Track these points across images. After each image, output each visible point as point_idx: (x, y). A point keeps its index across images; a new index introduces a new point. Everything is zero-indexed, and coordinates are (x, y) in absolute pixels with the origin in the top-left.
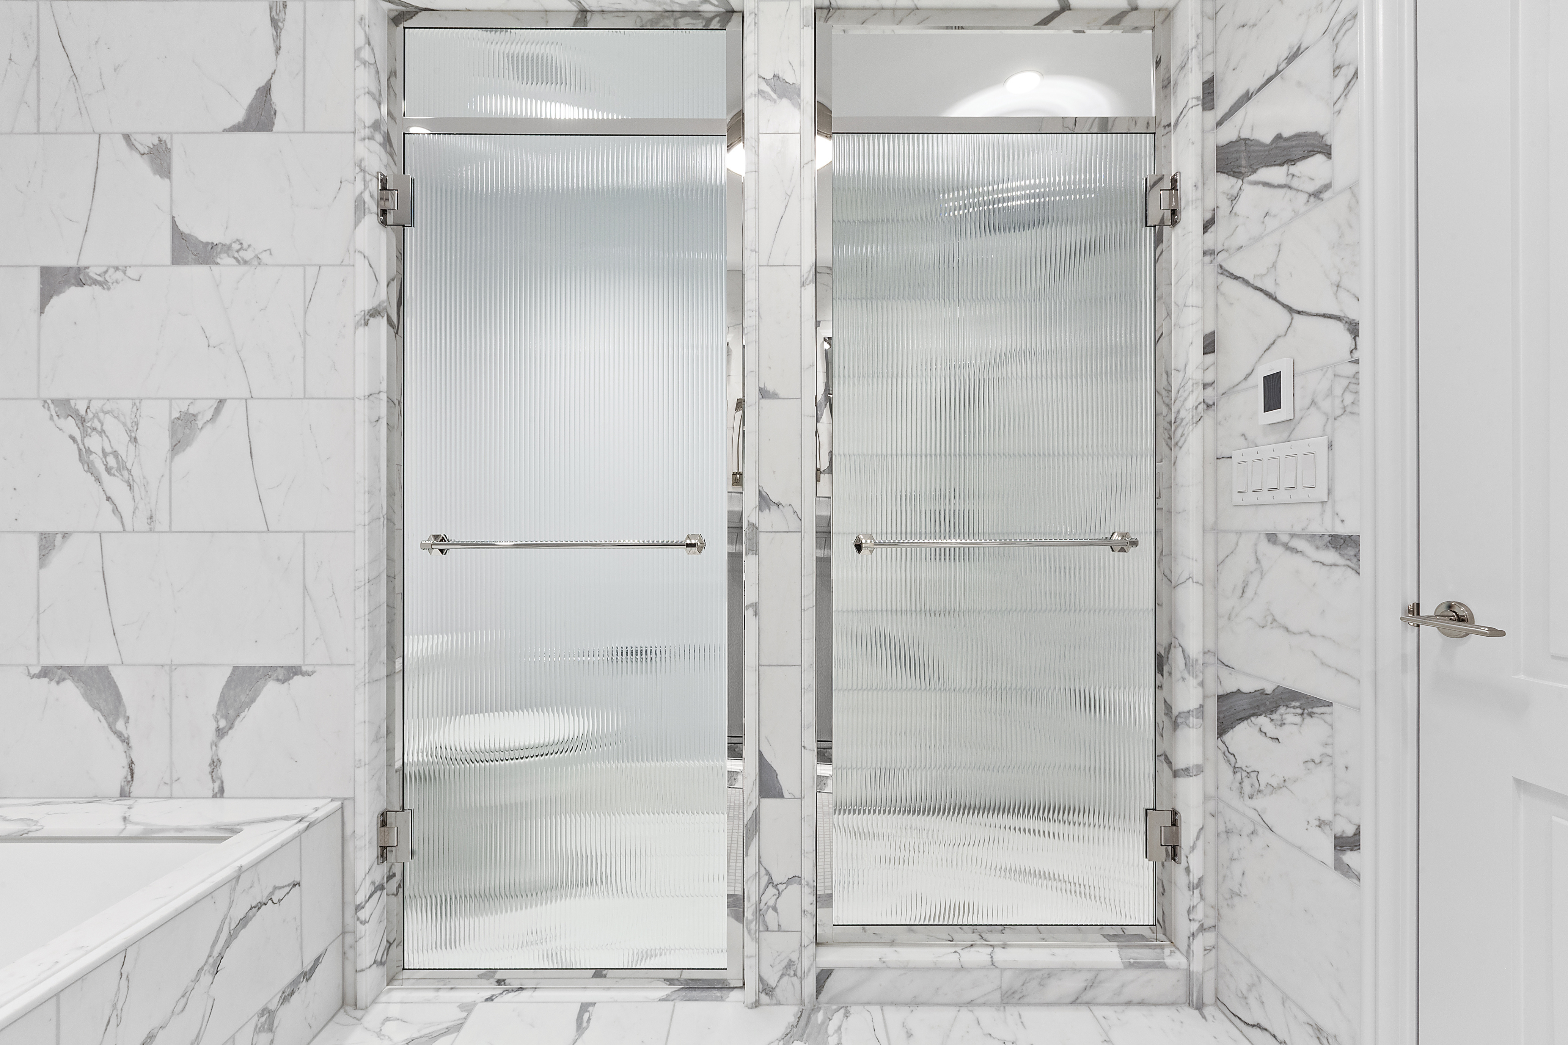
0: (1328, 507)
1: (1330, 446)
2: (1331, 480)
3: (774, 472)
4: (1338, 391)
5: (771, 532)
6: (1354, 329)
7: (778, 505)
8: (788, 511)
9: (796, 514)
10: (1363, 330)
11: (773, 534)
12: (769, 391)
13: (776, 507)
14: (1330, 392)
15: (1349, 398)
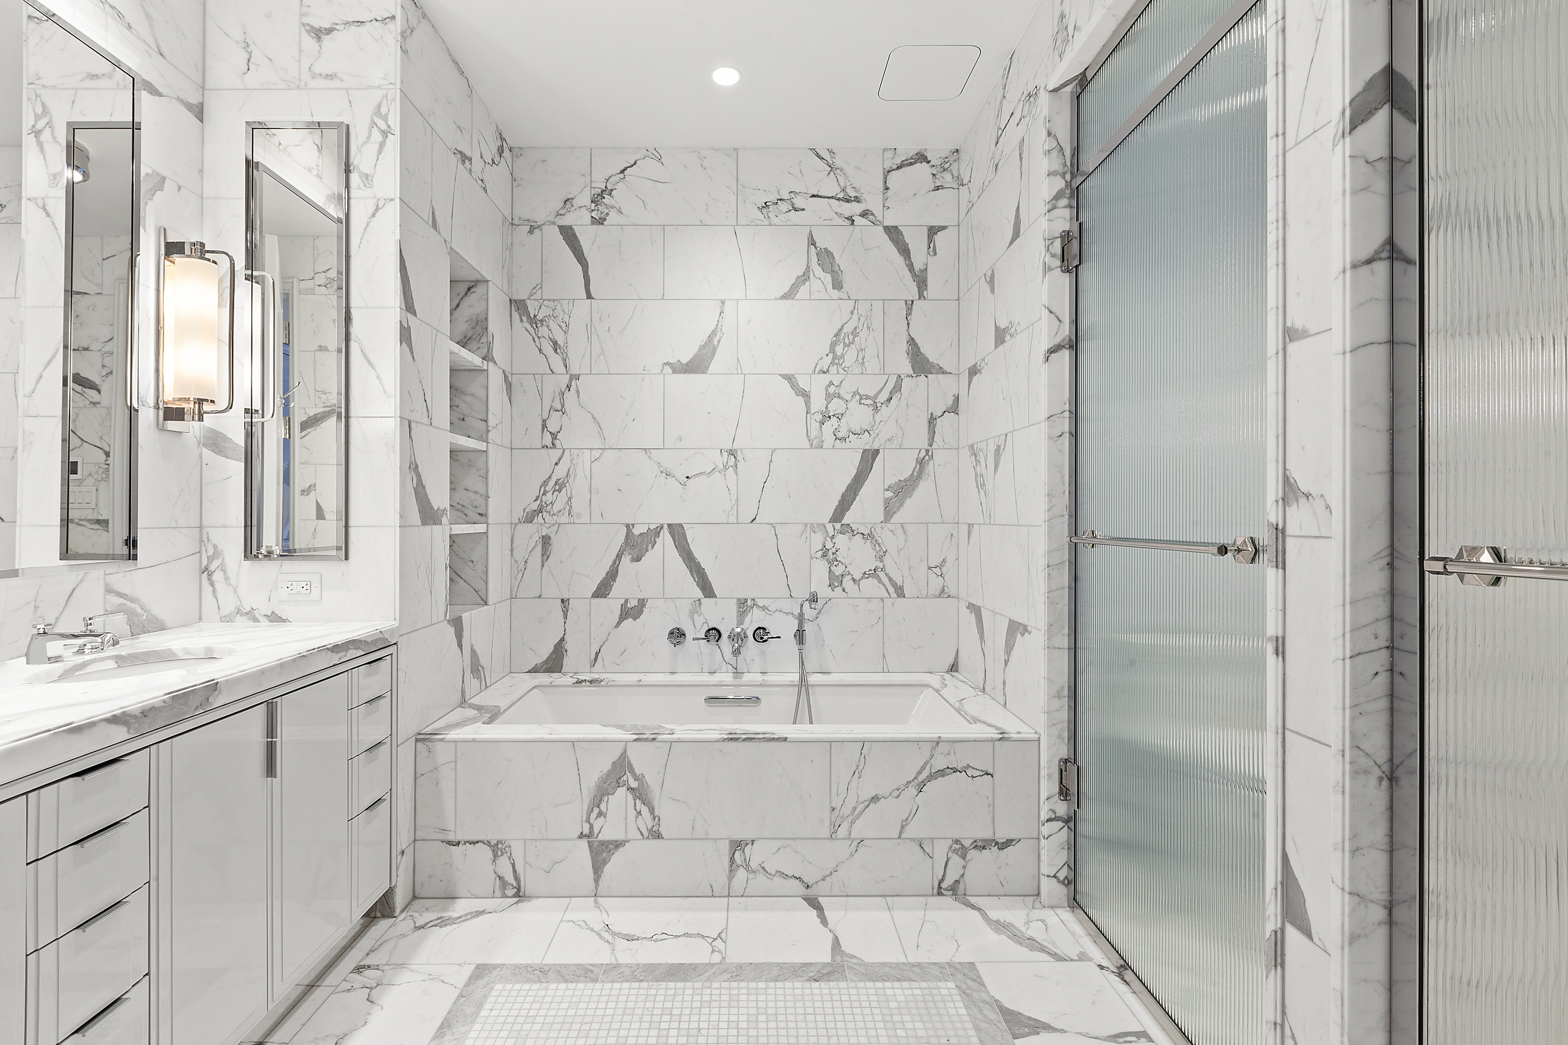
0: (96, 510)
1: (97, 490)
2: (97, 500)
3: (1303, 447)
4: (100, 472)
5: (1300, 537)
6: (107, 454)
7: (1307, 496)
8: (1319, 504)
9: (1328, 509)
10: (111, 454)
11: (1302, 539)
12: (1298, 329)
13: (1305, 499)
14: (97, 472)
15: (104, 476)
